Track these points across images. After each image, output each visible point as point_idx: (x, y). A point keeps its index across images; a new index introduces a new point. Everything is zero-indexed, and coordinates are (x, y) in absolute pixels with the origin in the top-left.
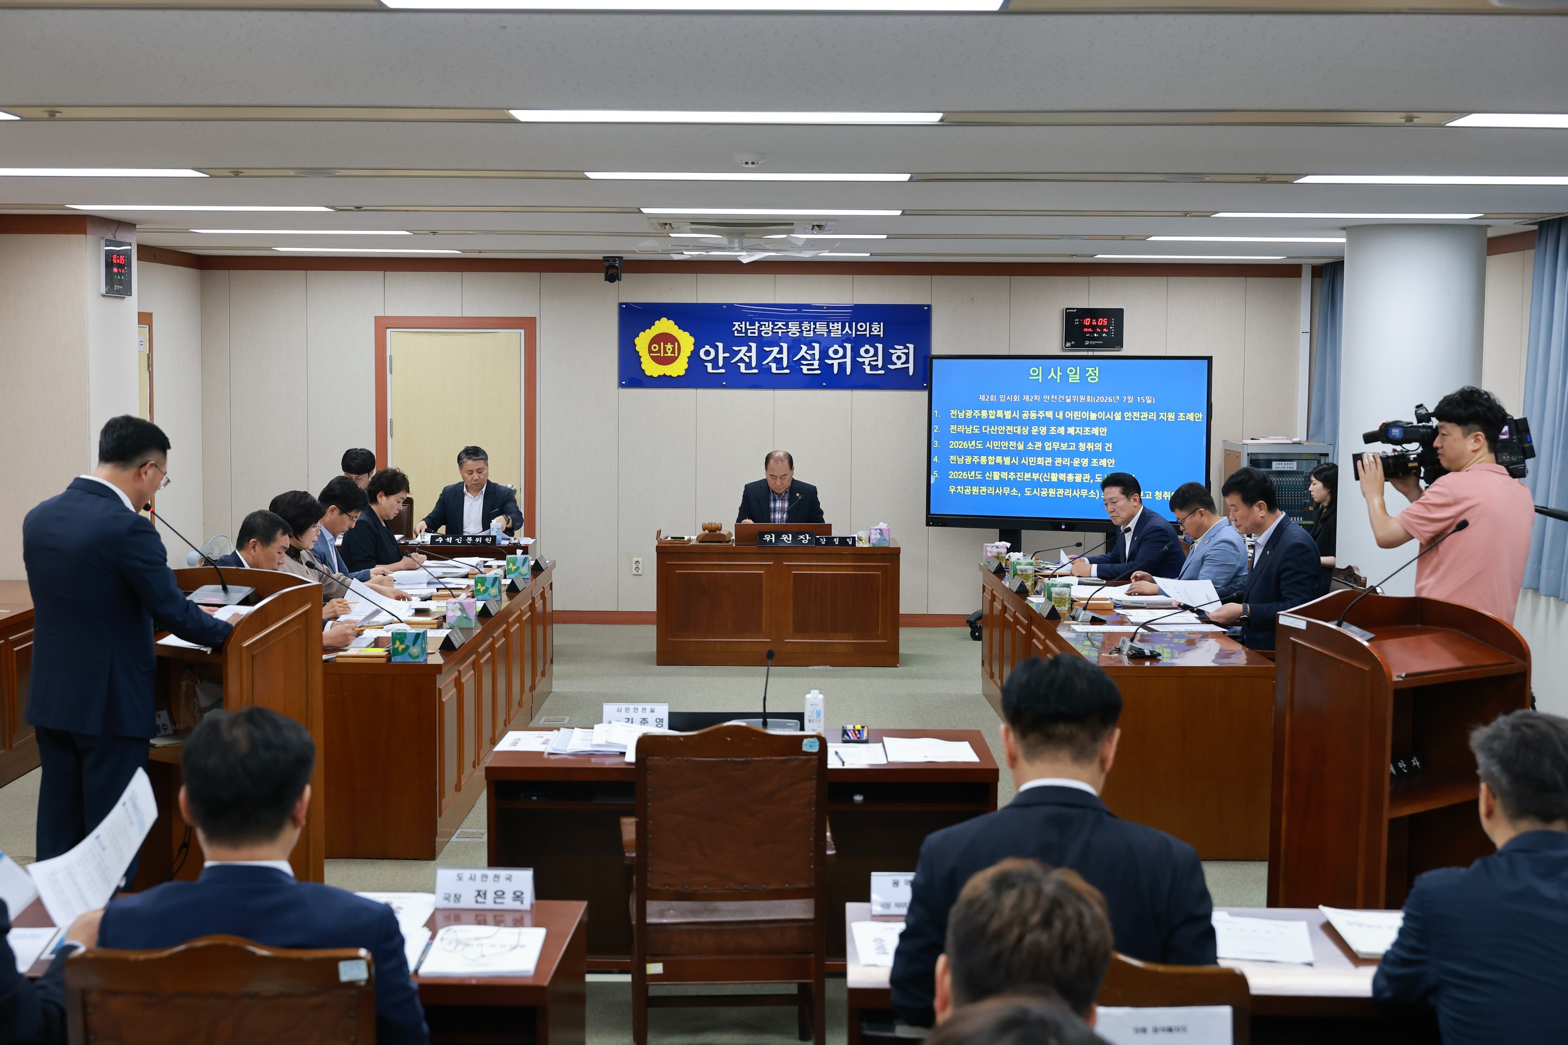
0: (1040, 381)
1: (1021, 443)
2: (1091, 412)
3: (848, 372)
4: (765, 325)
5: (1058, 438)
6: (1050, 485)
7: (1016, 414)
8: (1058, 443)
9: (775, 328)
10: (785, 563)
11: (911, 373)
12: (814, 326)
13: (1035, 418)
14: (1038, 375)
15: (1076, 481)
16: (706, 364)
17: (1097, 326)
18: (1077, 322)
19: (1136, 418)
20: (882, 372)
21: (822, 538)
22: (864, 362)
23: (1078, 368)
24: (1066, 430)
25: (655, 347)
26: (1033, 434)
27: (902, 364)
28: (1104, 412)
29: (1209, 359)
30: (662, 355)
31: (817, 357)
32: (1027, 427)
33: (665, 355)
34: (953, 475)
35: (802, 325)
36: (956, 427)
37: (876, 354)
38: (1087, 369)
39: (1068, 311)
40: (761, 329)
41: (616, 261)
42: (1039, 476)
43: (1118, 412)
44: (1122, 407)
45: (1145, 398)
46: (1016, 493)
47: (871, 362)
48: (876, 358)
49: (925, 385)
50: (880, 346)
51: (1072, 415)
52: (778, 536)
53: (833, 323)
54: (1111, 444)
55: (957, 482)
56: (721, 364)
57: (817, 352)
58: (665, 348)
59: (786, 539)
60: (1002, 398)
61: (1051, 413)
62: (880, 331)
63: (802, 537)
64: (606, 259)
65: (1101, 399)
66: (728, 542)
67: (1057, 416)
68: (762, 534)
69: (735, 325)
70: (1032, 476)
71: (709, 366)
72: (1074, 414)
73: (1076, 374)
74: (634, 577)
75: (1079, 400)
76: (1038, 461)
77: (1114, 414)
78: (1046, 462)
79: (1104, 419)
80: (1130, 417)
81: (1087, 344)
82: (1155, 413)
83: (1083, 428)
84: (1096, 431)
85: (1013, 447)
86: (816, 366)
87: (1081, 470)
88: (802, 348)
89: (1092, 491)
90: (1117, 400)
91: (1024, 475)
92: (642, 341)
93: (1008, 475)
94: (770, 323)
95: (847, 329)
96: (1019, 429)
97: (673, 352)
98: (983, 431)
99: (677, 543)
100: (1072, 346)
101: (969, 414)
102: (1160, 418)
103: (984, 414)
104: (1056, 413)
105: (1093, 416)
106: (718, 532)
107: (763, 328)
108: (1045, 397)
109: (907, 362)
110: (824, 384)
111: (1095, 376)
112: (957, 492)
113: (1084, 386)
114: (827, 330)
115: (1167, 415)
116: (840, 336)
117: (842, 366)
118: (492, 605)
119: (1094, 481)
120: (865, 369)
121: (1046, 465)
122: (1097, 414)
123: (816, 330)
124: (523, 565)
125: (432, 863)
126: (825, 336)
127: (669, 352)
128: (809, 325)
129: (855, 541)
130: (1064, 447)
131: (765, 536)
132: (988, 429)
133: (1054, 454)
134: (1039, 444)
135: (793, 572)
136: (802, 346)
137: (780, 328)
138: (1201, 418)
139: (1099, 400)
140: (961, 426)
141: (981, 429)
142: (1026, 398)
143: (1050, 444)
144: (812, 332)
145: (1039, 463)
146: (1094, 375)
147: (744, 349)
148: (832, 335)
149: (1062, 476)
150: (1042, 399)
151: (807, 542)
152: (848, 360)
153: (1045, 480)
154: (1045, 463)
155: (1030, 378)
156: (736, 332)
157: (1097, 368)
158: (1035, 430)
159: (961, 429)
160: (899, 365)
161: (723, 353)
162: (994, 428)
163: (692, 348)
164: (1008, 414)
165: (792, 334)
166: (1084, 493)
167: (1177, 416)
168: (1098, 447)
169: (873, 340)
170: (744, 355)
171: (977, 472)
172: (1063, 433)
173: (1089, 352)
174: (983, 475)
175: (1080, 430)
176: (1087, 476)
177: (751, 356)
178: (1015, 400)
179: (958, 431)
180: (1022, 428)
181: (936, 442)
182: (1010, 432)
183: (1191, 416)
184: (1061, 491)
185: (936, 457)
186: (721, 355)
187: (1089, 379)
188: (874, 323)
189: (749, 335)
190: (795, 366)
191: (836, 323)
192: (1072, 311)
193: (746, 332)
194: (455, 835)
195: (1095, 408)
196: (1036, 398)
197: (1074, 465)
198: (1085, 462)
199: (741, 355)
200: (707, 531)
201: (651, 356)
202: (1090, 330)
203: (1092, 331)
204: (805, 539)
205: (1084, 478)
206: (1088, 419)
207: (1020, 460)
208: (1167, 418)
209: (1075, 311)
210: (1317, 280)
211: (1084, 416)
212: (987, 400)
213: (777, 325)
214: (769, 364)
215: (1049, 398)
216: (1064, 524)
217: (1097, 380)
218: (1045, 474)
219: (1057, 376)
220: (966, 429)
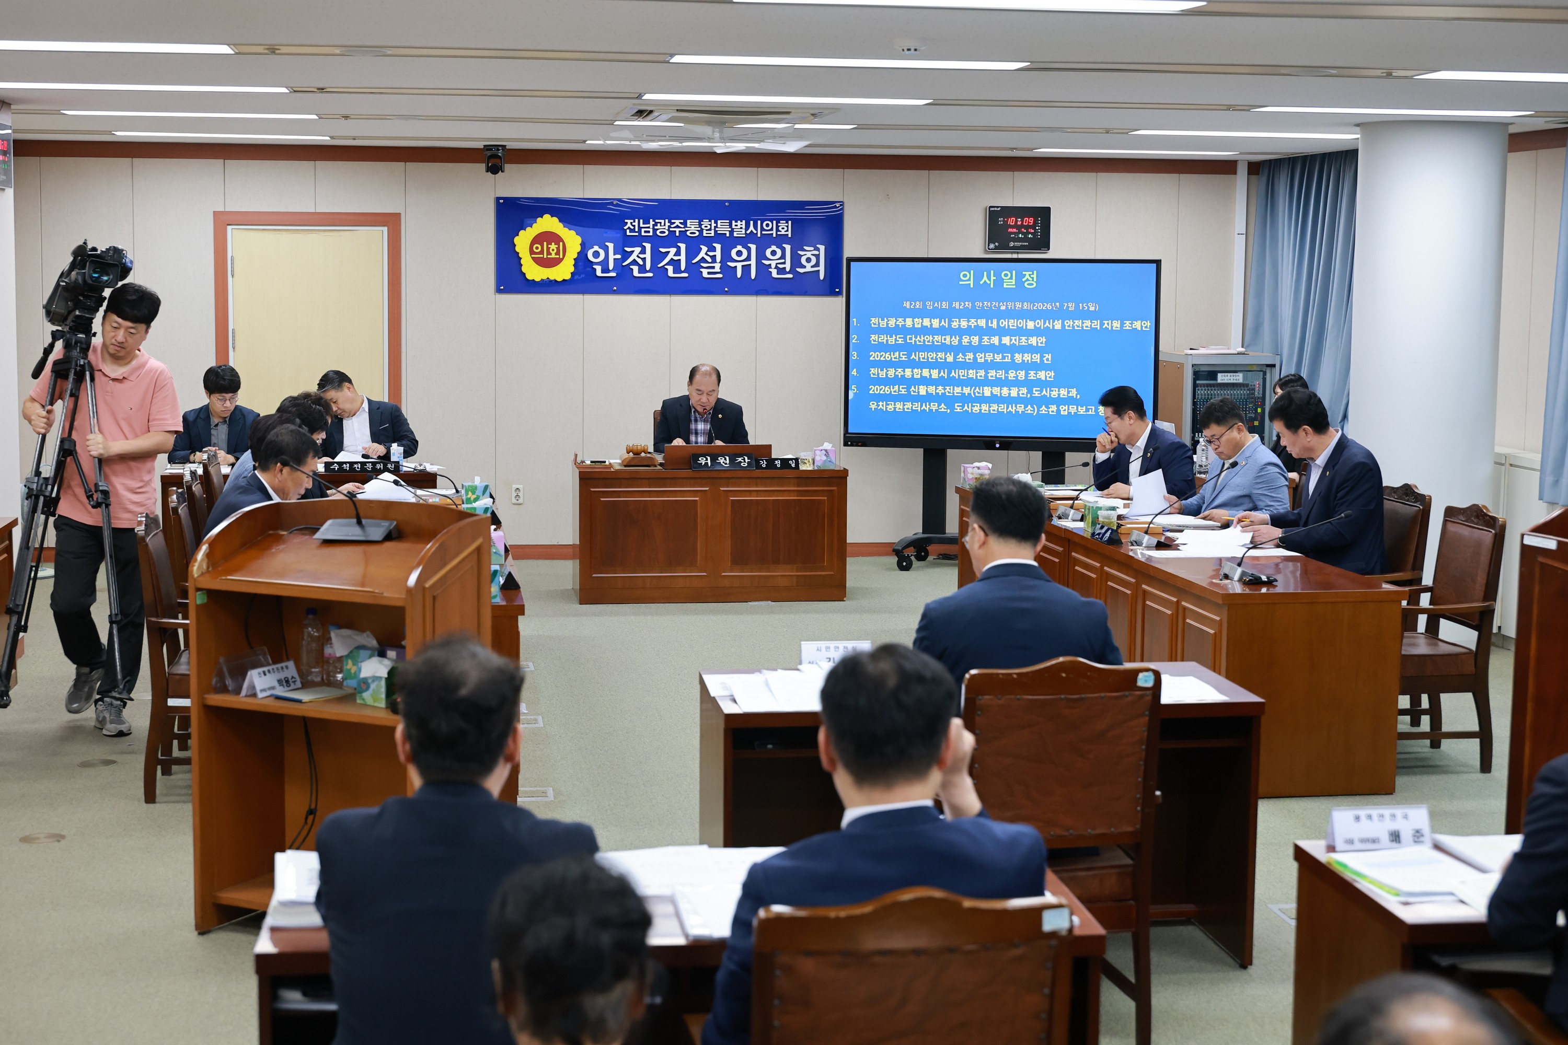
0: (972, 286)
1: (951, 355)
2: (1028, 320)
3: (753, 276)
4: (660, 223)
5: (992, 349)
6: (982, 400)
7: (945, 323)
8: (992, 354)
9: (672, 226)
10: (721, 489)
11: (822, 277)
12: (715, 225)
13: (966, 326)
14: (969, 280)
15: (1012, 395)
16: (594, 267)
17: (1021, 226)
18: (1001, 221)
19: (1078, 326)
20: (790, 276)
22: (770, 264)
23: (1014, 272)
24: (1000, 340)
25: (537, 247)
26: (963, 344)
27: (812, 267)
28: (1042, 320)
29: (1158, 263)
30: (545, 257)
31: (718, 259)
32: (957, 336)
33: (549, 256)
34: (874, 389)
35: (702, 223)
36: (877, 337)
37: (783, 256)
38: (1024, 273)
39: (991, 209)
40: (656, 227)
41: (498, 150)
42: (971, 391)
43: (1058, 320)
44: (1062, 315)
45: (1087, 305)
46: (944, 409)
47: (778, 265)
48: (783, 261)
49: (837, 290)
51: (1006, 323)
53: (736, 222)
54: (1050, 354)
55: (879, 398)
56: (611, 267)
57: (718, 254)
58: (548, 249)
60: (929, 305)
61: (984, 321)
62: (787, 231)
64: (488, 148)
65: (1039, 306)
67: (990, 325)
69: (627, 223)
70: (962, 390)
71: (598, 269)
72: (1010, 323)
73: (1011, 278)
74: (513, 506)
75: (1015, 307)
76: (969, 374)
77: (1053, 322)
78: (978, 375)
79: (1042, 328)
80: (1071, 326)
81: (1011, 245)
82: (1099, 321)
83: (1019, 338)
84: (1033, 341)
85: (941, 359)
86: (717, 269)
87: (1017, 383)
88: (701, 249)
89: (1029, 406)
90: (1056, 307)
91: (954, 390)
92: (523, 241)
93: (936, 389)
94: (667, 221)
95: (752, 228)
96: (948, 339)
97: (558, 253)
98: (908, 341)
99: (599, 468)
100: (996, 248)
101: (892, 322)
102: (1104, 327)
104: (990, 321)
105: (1031, 325)
107: (659, 226)
108: (977, 304)
109: (817, 264)
110: (726, 289)
111: (1033, 280)
112: (879, 408)
113: (1020, 292)
114: (730, 229)
115: (1112, 323)
116: (744, 236)
117: (746, 269)
119: (1031, 395)
120: (771, 272)
121: (979, 378)
122: (1035, 322)
123: (717, 229)
126: (728, 235)
127: (553, 253)
128: (710, 223)
129: (799, 463)
130: (998, 358)
132: (914, 339)
133: (987, 366)
134: (970, 356)
136: (701, 246)
137: (677, 227)
138: (1148, 327)
139: (1037, 307)
140: (883, 336)
141: (905, 340)
142: (956, 305)
143: (983, 355)
144: (713, 232)
145: (971, 376)
146: (1031, 279)
147: (637, 250)
148: (735, 235)
149: (996, 391)
150: (973, 305)
152: (753, 262)
153: (977, 394)
154: (976, 377)
155: (961, 283)
156: (628, 231)
157: (1035, 272)
158: (965, 340)
159: (883, 338)
160: (809, 268)
161: (614, 255)
162: (920, 338)
163: (579, 249)
164: (936, 323)
165: (691, 233)
166: (1020, 408)
167: (1122, 324)
168: (1036, 358)
169: (780, 240)
170: (638, 256)
171: (901, 387)
172: (997, 343)
173: (1019, 255)
174: (908, 389)
176: (1024, 390)
177: (645, 258)
178: (944, 307)
179: (880, 341)
180: (951, 338)
181: (854, 354)
182: (938, 342)
183: (1137, 325)
184: (994, 407)
185: (855, 370)
186: (612, 257)
187: (1026, 284)
188: (781, 222)
189: (643, 234)
190: (694, 269)
191: (739, 222)
192: (996, 209)
193: (640, 231)
195: (1033, 315)
196: (967, 305)
197: (1010, 378)
198: (1022, 375)
199: (634, 257)
200: (631, 454)
201: (532, 258)
202: (1015, 230)
205: (1021, 392)
206: (1024, 328)
207: (950, 373)
208: (1112, 327)
209: (999, 209)
210: (1255, 177)
211: (1020, 324)
212: (912, 307)
213: (675, 223)
214: (666, 267)
215: (981, 304)
216: (998, 442)
217: (1035, 284)
218: (977, 388)
219: (990, 281)
220: (889, 338)
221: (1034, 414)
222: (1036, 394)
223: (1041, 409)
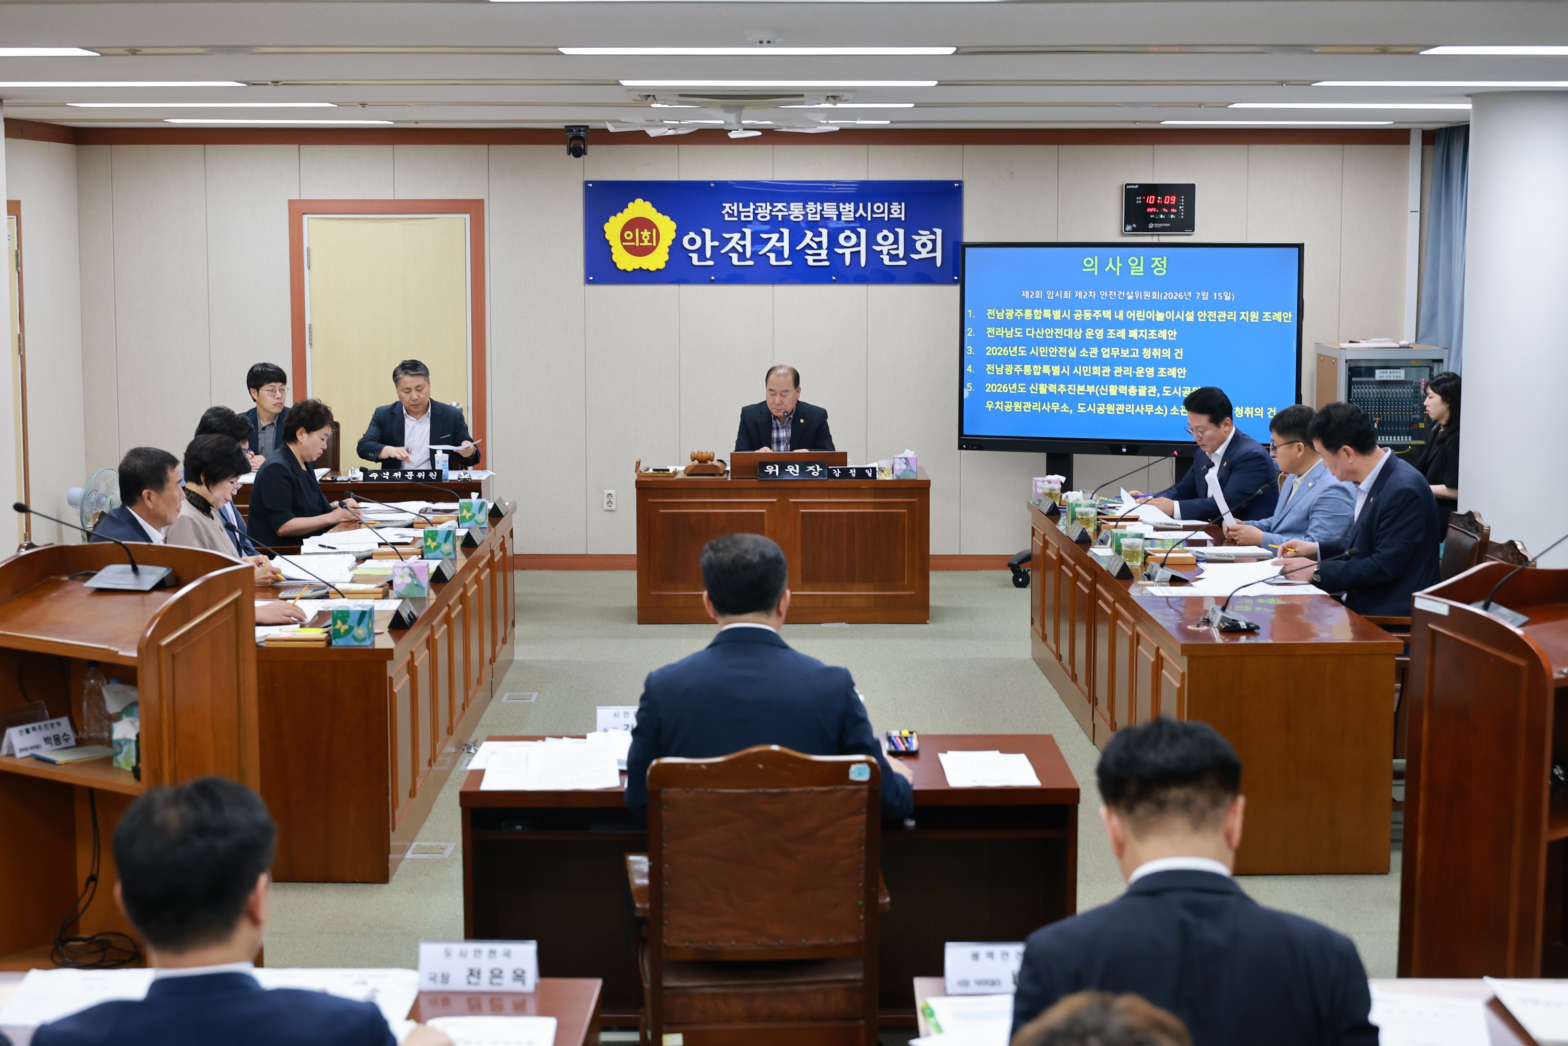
0: (1096, 274)
1: (1073, 350)
2: (1158, 311)
3: (863, 264)
4: (761, 207)
5: (1118, 343)
6: (1108, 399)
7: (1067, 314)
8: (1118, 349)
9: (774, 210)
10: (791, 500)
11: (939, 264)
12: (821, 208)
13: (1090, 318)
14: (1093, 267)
15: (1140, 395)
16: (690, 255)
17: (1163, 205)
18: (1138, 200)
19: (1212, 318)
20: (904, 263)
21: (836, 469)
22: (882, 251)
23: (1142, 258)
24: (1127, 333)
25: (629, 235)
26: (1087, 337)
27: (928, 253)
28: (1173, 311)
29: (1300, 247)
30: (637, 245)
31: (825, 245)
32: (1080, 329)
33: (641, 244)
34: (990, 388)
35: (807, 206)
36: (993, 331)
37: (896, 242)
38: (1153, 259)
39: (1128, 187)
41: (580, 131)
42: (1095, 389)
43: (1190, 311)
44: (1196, 305)
45: (1222, 295)
46: (1067, 409)
47: (891, 251)
48: (895, 246)
49: (956, 278)
50: (901, 232)
51: (1134, 315)
52: (783, 468)
53: (844, 204)
54: (1182, 349)
55: (995, 397)
57: (824, 239)
58: (640, 236)
59: (793, 471)
60: (1050, 295)
61: (1109, 312)
62: (900, 213)
63: (811, 468)
64: (569, 129)
65: (1169, 296)
66: (722, 475)
67: (1116, 317)
68: (763, 465)
69: (725, 207)
70: (1086, 388)
71: (695, 257)
72: (1137, 314)
73: (1139, 265)
74: (606, 513)
75: (1143, 296)
76: (1093, 371)
77: (1185, 313)
78: (1104, 372)
79: (1173, 320)
80: (1205, 318)
81: (1151, 227)
82: (1235, 312)
83: (1148, 331)
84: (1163, 334)
85: (1063, 354)
86: (824, 256)
87: (1146, 381)
88: (806, 234)
89: (1159, 407)
90: (1188, 297)
91: (1077, 388)
92: (613, 228)
93: (1058, 387)
94: (768, 204)
95: (861, 211)
96: (1070, 332)
97: (651, 241)
98: (1027, 334)
99: (661, 477)
100: (1133, 229)
101: (1010, 314)
102: (1241, 319)
103: (1028, 314)
104: (1116, 312)
105: (1160, 317)
106: (709, 463)
107: (759, 211)
108: (1102, 293)
109: (934, 250)
110: (834, 278)
111: (1163, 267)
112: (996, 408)
113: (1149, 280)
114: (837, 213)
115: (1249, 315)
116: (853, 219)
117: (855, 255)
118: (447, 567)
119: (1161, 395)
120: (883, 259)
121: (1104, 375)
122: (1165, 314)
123: (823, 213)
124: (479, 512)
125: (385, 886)
126: (835, 219)
127: (646, 240)
128: (815, 206)
129: (876, 471)
130: (1125, 353)
131: (767, 467)
132: (1033, 332)
133: (1113, 362)
134: (1094, 351)
135: (801, 511)
137: (780, 210)
138: (1290, 319)
139: (1167, 297)
140: (1000, 329)
141: (1024, 332)
142: (1079, 294)
143: (1108, 350)
144: (818, 216)
145: (1095, 373)
146: (1160, 266)
147: (737, 236)
148: (843, 218)
149: (1123, 389)
150: (1098, 295)
151: (818, 474)
152: (863, 249)
153: (1102, 394)
154: (1101, 373)
155: (1084, 270)
156: (726, 215)
157: (1165, 258)
158: (1089, 334)
159: (1000, 332)
160: (924, 254)
161: (712, 241)
162: (1041, 331)
163: (673, 235)
164: (1057, 315)
165: (795, 217)
166: (1149, 409)
167: (1261, 316)
168: (1166, 353)
169: (892, 224)
170: (737, 243)
171: (1020, 385)
172: (1124, 337)
173: (1154, 238)
174: (1027, 388)
175: (1144, 333)
176: (1153, 389)
177: (745, 245)
178: (1066, 297)
179: (997, 334)
180: (1074, 331)
181: (969, 349)
182: (1059, 335)
183: (1278, 316)
184: (1121, 407)
185: (970, 366)
186: (709, 244)
187: (1155, 272)
188: (893, 204)
189: (743, 219)
190: (798, 255)
191: (847, 204)
192: (1133, 187)
193: (739, 216)
194: (410, 851)
195: (1162, 306)
196: (1091, 295)
197: (1138, 376)
198: (1150, 372)
199: (732, 243)
200: (696, 462)
201: (624, 246)
203: (1157, 211)
204: (815, 471)
206: (1153, 320)
207: (1072, 370)
208: (1250, 318)
209: (1136, 187)
210: (1429, 148)
211: (1149, 315)
212: (1031, 297)
213: (777, 206)
214: (768, 254)
215: (1106, 294)
216: (1125, 446)
217: (1165, 272)
218: (1102, 386)
219: (1116, 268)
220: (1006, 332)
221: (1165, 416)
222: (1167, 393)
223: (1172, 410)
